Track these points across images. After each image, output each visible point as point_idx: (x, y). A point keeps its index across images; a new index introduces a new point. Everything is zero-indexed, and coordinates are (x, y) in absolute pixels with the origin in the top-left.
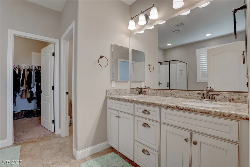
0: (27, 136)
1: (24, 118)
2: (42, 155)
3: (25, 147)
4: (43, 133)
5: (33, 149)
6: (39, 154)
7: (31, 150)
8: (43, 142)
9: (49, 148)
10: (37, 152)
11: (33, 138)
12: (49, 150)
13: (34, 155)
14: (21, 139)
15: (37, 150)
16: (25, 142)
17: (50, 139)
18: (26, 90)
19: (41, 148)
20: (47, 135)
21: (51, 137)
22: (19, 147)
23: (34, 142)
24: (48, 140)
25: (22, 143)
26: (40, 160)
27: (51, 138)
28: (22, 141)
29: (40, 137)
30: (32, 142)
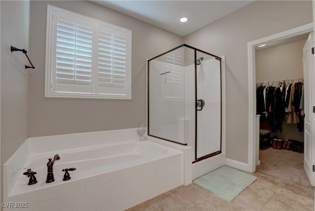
0: (273, 172)
1: (290, 151)
2: (267, 204)
3: (260, 183)
4: (296, 180)
5: (265, 190)
6: (264, 200)
7: (263, 189)
8: (284, 190)
9: (283, 203)
10: (265, 197)
11: (277, 178)
12: (282, 205)
13: (259, 197)
14: (264, 171)
15: (267, 194)
16: (265, 178)
17: (298, 193)
18: (292, 113)
19: (275, 195)
20: (300, 184)
21: (303, 191)
22: (255, 178)
23: (274, 183)
24: (295, 192)
25: (262, 177)
26: (259, 207)
27: (302, 193)
28: (263, 174)
29: (287, 183)
30: (273, 182)
